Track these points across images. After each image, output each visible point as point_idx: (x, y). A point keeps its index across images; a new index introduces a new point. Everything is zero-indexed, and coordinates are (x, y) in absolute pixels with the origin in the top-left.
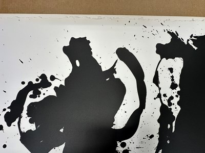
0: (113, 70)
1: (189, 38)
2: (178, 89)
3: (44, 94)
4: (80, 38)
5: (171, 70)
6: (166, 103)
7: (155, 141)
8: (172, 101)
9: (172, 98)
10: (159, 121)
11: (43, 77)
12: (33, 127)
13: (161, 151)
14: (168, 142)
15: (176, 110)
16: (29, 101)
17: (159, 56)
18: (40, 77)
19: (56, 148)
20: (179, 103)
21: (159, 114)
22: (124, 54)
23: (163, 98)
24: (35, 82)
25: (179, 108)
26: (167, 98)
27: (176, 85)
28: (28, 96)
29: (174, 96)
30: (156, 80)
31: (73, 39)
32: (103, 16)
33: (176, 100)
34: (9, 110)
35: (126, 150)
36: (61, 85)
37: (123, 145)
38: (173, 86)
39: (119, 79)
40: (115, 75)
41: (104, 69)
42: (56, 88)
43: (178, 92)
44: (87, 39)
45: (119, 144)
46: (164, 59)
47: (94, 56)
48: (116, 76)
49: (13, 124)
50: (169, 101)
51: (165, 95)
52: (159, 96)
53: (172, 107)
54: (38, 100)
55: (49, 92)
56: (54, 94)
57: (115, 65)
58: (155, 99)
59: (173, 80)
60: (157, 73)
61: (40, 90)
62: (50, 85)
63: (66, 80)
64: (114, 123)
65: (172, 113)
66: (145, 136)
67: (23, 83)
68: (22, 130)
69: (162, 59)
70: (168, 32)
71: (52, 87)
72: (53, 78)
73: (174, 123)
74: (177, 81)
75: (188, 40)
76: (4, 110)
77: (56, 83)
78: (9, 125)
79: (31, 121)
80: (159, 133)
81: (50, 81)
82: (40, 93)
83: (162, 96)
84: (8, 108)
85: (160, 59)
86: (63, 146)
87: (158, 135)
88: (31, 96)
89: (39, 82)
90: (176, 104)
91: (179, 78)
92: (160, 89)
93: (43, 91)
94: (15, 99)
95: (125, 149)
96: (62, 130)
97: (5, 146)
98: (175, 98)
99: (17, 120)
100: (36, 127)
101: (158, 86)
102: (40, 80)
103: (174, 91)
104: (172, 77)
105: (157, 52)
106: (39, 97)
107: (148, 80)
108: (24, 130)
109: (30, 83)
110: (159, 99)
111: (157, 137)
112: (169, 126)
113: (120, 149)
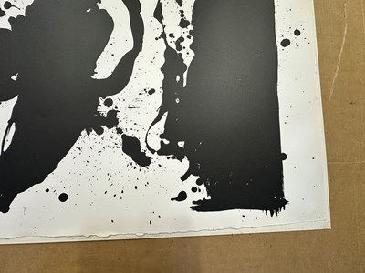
2: (190, 27)
5: (180, 2)
6: (173, 46)
7: (157, 99)
8: (182, 44)
9: (181, 39)
10: (162, 69)
13: (166, 114)
14: (177, 101)
15: (188, 57)
19: (2, 103)
20: (191, 47)
21: (164, 61)
23: (168, 39)
25: (192, 54)
26: (176, 39)
27: (188, 22)
29: (185, 36)
30: (158, 14)
33: (187, 43)
35: (113, 110)
36: (19, 15)
37: (109, 103)
38: (184, 24)
39: (104, 11)
40: (98, 4)
42: (11, 20)
45: (102, 101)
48: (100, 6)
50: (178, 43)
51: (171, 35)
52: (163, 35)
53: (182, 52)
56: (9, 27)
58: (157, 39)
59: (182, 15)
60: (159, 5)
62: (3, 14)
63: (28, 9)
64: (95, 70)
66: (141, 91)
71: (6, 18)
73: (185, 74)
74: (189, 17)
80: (163, 87)
81: (3, 9)
83: (167, 36)
87: (162, 90)
90: (188, 47)
91: (191, 13)
92: (164, 26)
95: (110, 109)
96: (14, 78)
98: (186, 39)
101: (161, 23)
103: (185, 30)
104: (182, 11)
107: (147, 12)
110: (162, 40)
111: (159, 92)
112: (178, 78)
113: (103, 109)
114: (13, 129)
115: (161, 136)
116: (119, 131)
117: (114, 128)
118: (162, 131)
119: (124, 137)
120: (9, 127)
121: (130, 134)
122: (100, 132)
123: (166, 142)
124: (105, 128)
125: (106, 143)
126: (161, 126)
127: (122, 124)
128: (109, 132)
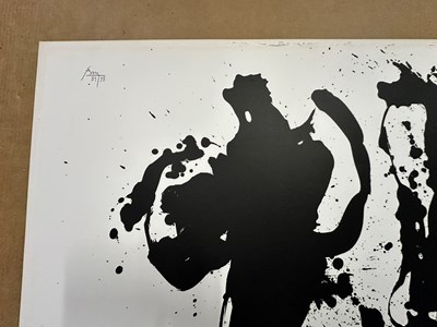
0: (308, 127)
1: (430, 72)
2: (424, 157)
3: (191, 171)
4: (251, 76)
5: (407, 125)
6: (408, 185)
7: (396, 256)
8: (415, 179)
9: (415, 174)
10: (398, 216)
11: (190, 140)
12: (172, 232)
13: (409, 274)
14: (421, 257)
15: (426, 197)
16: (165, 183)
17: (383, 103)
18: (184, 142)
19: (215, 271)
20: (429, 183)
21: (398, 204)
22: (324, 100)
23: (399, 174)
24: (175, 150)
25: (431, 193)
26: (408, 174)
27: (420, 149)
28: (163, 175)
29: (418, 169)
30: (384, 143)
31: (238, 76)
32: (285, 41)
33: (423, 178)
34: (129, 201)
35: (345, 274)
36: (220, 154)
37: (338, 264)
38: (415, 153)
39: (320, 143)
40: (312, 134)
41: (292, 126)
42: (211, 161)
43: (425, 163)
44: (263, 77)
45: (330, 262)
46: (393, 107)
47: (275, 103)
48: (315, 137)
49: (136, 226)
50: (411, 179)
51: (402, 169)
52: (393, 170)
53: (418, 190)
54: (180, 181)
55: (201, 166)
56: (209, 170)
57: (311, 118)
58: (386, 175)
59: (412, 142)
60: (383, 130)
61: (184, 163)
62: (201, 154)
63: (230, 146)
64: (317, 222)
65: (420, 201)
66: (376, 245)
67: (155, 152)
68: (152, 238)
69: (389, 106)
70: (395, 64)
71: (205, 159)
72: (206, 142)
73: (426, 220)
74: (421, 144)
75: (429, 76)
76: (121, 200)
77: (211, 152)
78: (129, 228)
79: (168, 221)
80: (402, 240)
81: (201, 147)
82: (184, 169)
83: (398, 170)
84: (128, 197)
85: (386, 107)
86: (227, 267)
87: (400, 244)
88: (168, 175)
89: (183, 149)
90: (424, 184)
91: (423, 138)
92: (392, 158)
93: (189, 165)
94: (140, 180)
95: (341, 271)
96: (224, 237)
97: (119, 270)
98: (421, 173)
99: (144, 219)
100: (178, 232)
101: (389, 153)
102: (184, 146)
103: (418, 160)
104: (411, 137)
105: (380, 96)
106: (183, 175)
107: (371, 142)
108: (156, 238)
109: (167, 151)
110: (392, 176)
111: (398, 247)
112: (418, 226)
113: (333, 273)
114: (230, 306)
115: (407, 306)
116: (355, 301)
117: (349, 297)
118: (407, 298)
119: (362, 309)
120: (225, 304)
121: (368, 305)
122: (332, 304)
123: (414, 313)
124: (338, 298)
125: (341, 318)
126: (404, 293)
127: (358, 292)
128: (343, 304)
